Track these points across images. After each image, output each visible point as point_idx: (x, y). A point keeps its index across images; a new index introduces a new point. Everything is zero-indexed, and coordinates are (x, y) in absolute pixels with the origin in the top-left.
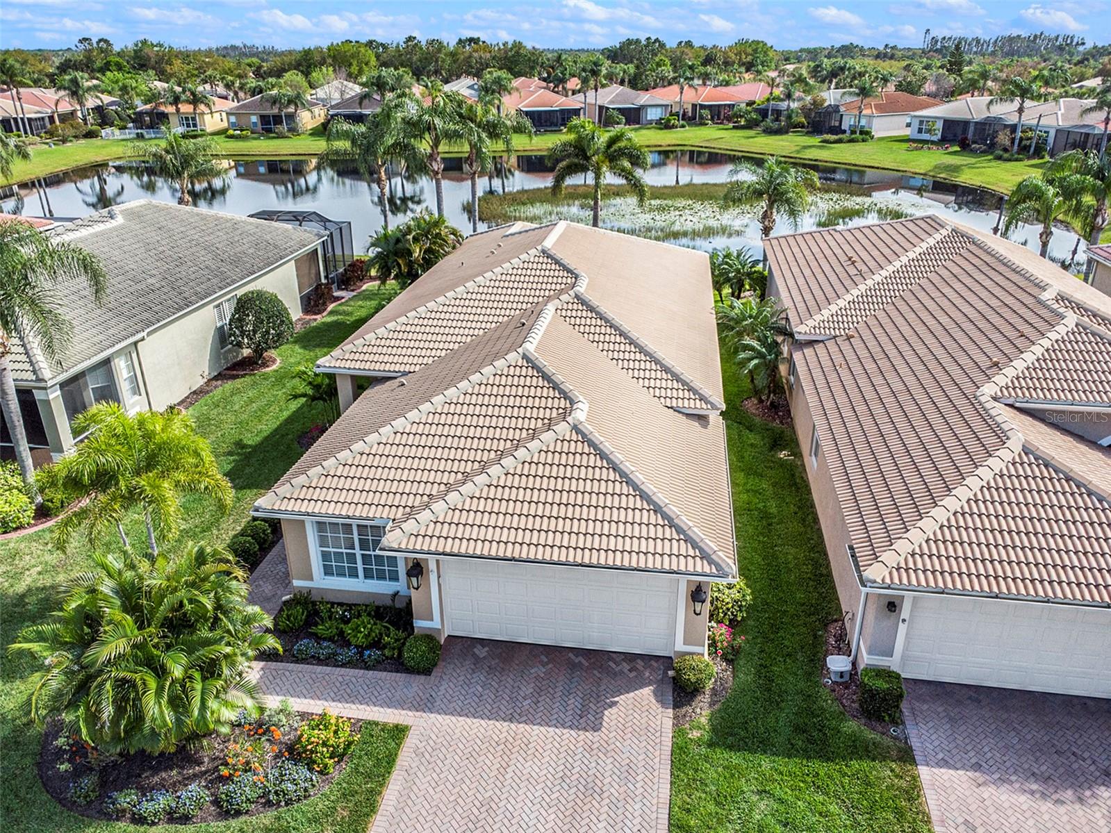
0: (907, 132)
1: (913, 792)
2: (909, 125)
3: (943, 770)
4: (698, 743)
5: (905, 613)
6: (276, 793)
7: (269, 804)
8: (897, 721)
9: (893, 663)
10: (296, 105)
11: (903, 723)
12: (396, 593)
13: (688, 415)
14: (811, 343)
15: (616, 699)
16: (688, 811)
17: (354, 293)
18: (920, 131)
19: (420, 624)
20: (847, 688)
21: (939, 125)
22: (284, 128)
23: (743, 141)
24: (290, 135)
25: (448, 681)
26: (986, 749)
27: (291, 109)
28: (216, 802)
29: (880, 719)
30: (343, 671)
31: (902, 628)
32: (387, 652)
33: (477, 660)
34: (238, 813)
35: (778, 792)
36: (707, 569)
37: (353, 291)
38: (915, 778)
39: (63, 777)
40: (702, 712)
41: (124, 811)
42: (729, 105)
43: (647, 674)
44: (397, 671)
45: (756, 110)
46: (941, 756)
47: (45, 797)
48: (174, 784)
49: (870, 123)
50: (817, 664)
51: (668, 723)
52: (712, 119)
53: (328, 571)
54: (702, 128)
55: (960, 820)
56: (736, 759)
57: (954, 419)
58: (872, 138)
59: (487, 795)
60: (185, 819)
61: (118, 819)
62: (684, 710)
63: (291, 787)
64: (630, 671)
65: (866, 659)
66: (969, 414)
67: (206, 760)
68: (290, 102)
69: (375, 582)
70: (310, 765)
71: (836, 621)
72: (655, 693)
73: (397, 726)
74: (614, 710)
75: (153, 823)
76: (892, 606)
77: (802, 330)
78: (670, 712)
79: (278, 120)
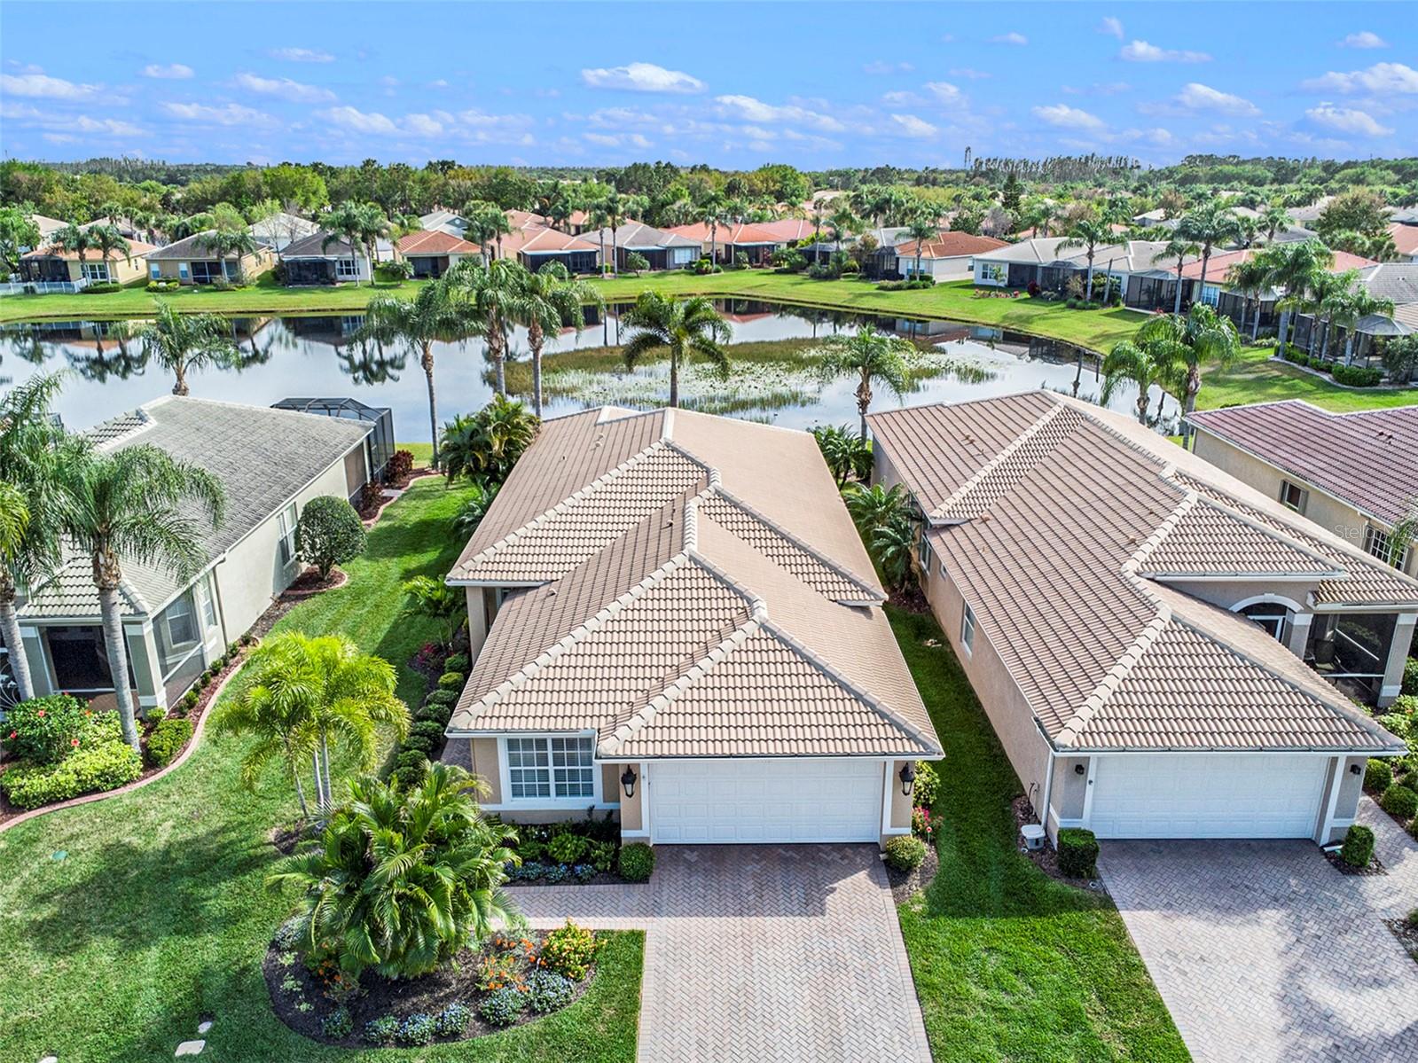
0: (971, 276)
1: (1119, 933)
2: (971, 269)
3: (1141, 912)
4: (921, 915)
5: (1091, 776)
6: (539, 1002)
7: (533, 1012)
8: (1093, 876)
9: (1084, 823)
10: (240, 250)
11: (1099, 877)
12: (591, 809)
13: (854, 608)
14: (947, 527)
15: (835, 885)
16: (929, 972)
17: (402, 492)
18: (985, 275)
19: (627, 834)
20: (1043, 853)
21: (1005, 270)
22: (224, 278)
23: (789, 288)
24: (232, 286)
25: (667, 883)
26: (1174, 891)
27: (234, 255)
28: (480, 1017)
29: (1080, 876)
30: (557, 888)
31: (1089, 789)
32: (600, 866)
33: (689, 865)
34: (507, 1024)
35: (1004, 948)
36: (915, 749)
37: (400, 488)
38: (1120, 921)
39: (306, 1016)
40: (916, 888)
41: (388, 1037)
42: (768, 246)
43: (859, 860)
44: (614, 883)
45: (800, 252)
46: (1137, 901)
47: (294, 1037)
48: (429, 1007)
49: (930, 267)
50: (1012, 835)
51: (890, 902)
52: (750, 262)
53: (517, 792)
54: (740, 272)
55: (1163, 951)
56: (959, 924)
57: (1105, 596)
58: (934, 283)
59: (740, 981)
60: (455, 1035)
61: (383, 1045)
62: (901, 888)
63: (553, 995)
64: (842, 859)
65: (1058, 822)
66: (1118, 589)
67: (454, 982)
68: (233, 246)
69: (568, 798)
70: (564, 972)
71: (1019, 796)
72: (870, 876)
73: (633, 932)
74: (836, 895)
75: (423, 1044)
76: (1080, 769)
77: (936, 515)
78: (889, 891)
79: (215, 268)
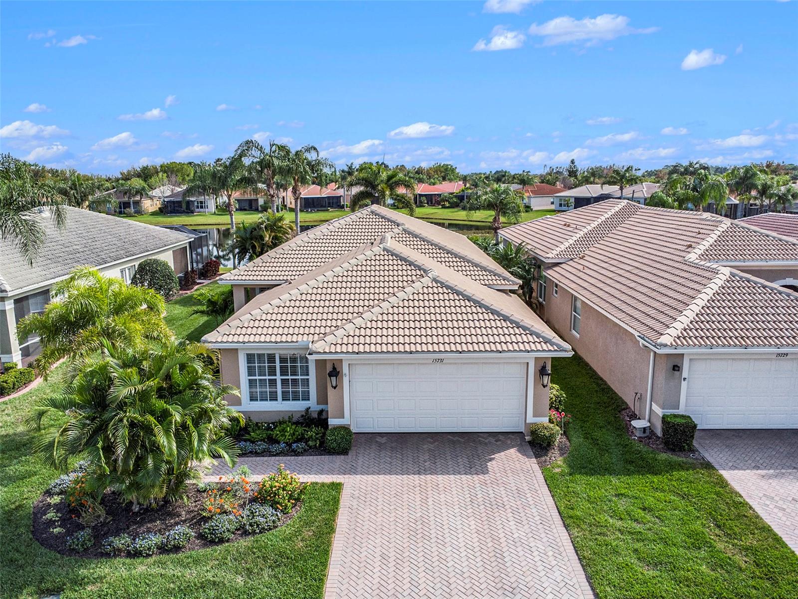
0: (553, 207)
1: (723, 483)
2: (552, 203)
3: (736, 471)
4: (562, 474)
5: (685, 374)
6: (251, 525)
7: (246, 533)
8: (692, 450)
10: (142, 195)
11: (697, 451)
12: (308, 409)
15: (493, 456)
18: (561, 205)
19: (333, 422)
20: (650, 439)
21: (573, 200)
22: (132, 210)
23: (450, 214)
24: (136, 215)
25: (363, 456)
26: (758, 458)
27: (138, 198)
28: (201, 536)
29: (682, 449)
30: (277, 458)
31: (684, 384)
32: (310, 443)
33: (380, 445)
34: (222, 541)
36: (551, 348)
37: (210, 280)
38: (721, 476)
39: (57, 537)
40: (557, 460)
41: (120, 550)
42: (438, 195)
43: (509, 442)
44: (322, 455)
45: (456, 196)
46: (730, 464)
47: (43, 550)
48: (160, 531)
49: (530, 201)
50: (624, 430)
51: (536, 467)
52: (428, 203)
53: (253, 398)
54: (422, 208)
55: (761, 495)
56: (593, 479)
58: (532, 210)
60: (177, 549)
61: (115, 556)
62: (543, 459)
63: (262, 520)
64: (496, 441)
65: (660, 413)
68: (137, 192)
69: (291, 402)
70: (274, 505)
71: (624, 409)
72: (519, 451)
73: (333, 483)
74: (494, 462)
75: (148, 556)
76: (676, 368)
77: (550, 256)
78: (534, 460)
79: (126, 205)
